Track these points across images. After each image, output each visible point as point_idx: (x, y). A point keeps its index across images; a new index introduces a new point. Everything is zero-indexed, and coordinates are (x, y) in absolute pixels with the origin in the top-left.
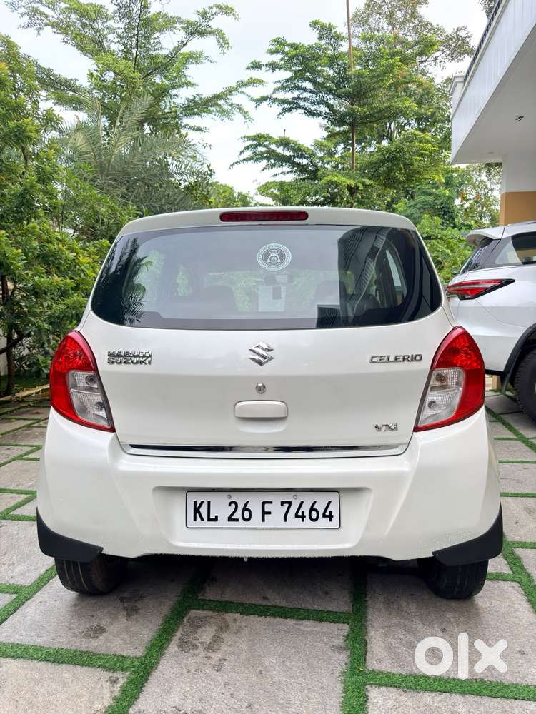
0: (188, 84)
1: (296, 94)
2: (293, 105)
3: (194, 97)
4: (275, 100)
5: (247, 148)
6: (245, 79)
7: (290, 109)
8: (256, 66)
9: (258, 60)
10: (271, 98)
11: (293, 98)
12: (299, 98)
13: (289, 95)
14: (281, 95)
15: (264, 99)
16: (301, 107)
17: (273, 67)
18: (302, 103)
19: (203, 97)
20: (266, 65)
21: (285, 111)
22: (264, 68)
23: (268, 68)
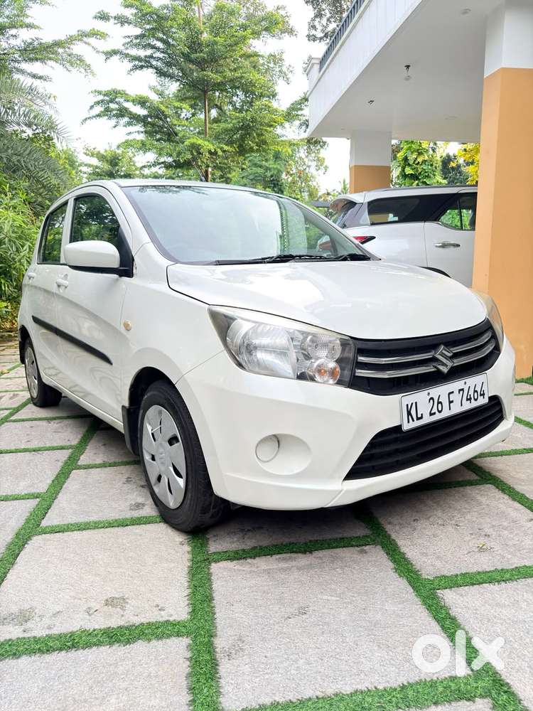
0: (29, 26)
1: (149, 52)
2: (143, 63)
3: (33, 40)
4: (127, 55)
5: (98, 103)
6: (87, 29)
7: (142, 67)
8: (103, 17)
9: (106, 11)
10: (121, 53)
11: (146, 57)
12: (151, 57)
13: (142, 53)
14: (134, 52)
15: (115, 52)
16: (152, 66)
17: (122, 20)
18: (154, 63)
19: (43, 41)
20: (115, 18)
21: (136, 68)
22: (112, 21)
23: (116, 21)
